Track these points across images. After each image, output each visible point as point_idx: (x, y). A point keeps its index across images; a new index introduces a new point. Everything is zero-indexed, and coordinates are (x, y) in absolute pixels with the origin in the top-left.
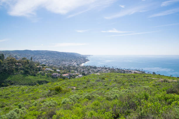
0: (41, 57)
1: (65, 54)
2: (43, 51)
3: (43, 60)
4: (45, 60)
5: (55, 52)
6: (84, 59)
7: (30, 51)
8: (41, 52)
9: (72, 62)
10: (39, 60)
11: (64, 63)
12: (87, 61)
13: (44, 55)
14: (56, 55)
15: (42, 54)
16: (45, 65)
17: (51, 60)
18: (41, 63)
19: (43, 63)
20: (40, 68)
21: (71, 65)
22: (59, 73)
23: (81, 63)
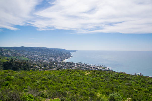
0: (34, 53)
1: (54, 51)
2: (36, 48)
3: (35, 56)
4: (37, 56)
5: (46, 49)
6: (68, 54)
7: (26, 48)
8: (34, 49)
9: (57, 58)
10: (32, 56)
11: (51, 58)
12: (70, 57)
13: (37, 51)
14: (47, 51)
15: (35, 51)
16: (35, 64)
17: (41, 56)
18: (34, 59)
19: (36, 59)
20: (32, 66)
21: (56, 60)
22: (43, 69)
23: (64, 59)
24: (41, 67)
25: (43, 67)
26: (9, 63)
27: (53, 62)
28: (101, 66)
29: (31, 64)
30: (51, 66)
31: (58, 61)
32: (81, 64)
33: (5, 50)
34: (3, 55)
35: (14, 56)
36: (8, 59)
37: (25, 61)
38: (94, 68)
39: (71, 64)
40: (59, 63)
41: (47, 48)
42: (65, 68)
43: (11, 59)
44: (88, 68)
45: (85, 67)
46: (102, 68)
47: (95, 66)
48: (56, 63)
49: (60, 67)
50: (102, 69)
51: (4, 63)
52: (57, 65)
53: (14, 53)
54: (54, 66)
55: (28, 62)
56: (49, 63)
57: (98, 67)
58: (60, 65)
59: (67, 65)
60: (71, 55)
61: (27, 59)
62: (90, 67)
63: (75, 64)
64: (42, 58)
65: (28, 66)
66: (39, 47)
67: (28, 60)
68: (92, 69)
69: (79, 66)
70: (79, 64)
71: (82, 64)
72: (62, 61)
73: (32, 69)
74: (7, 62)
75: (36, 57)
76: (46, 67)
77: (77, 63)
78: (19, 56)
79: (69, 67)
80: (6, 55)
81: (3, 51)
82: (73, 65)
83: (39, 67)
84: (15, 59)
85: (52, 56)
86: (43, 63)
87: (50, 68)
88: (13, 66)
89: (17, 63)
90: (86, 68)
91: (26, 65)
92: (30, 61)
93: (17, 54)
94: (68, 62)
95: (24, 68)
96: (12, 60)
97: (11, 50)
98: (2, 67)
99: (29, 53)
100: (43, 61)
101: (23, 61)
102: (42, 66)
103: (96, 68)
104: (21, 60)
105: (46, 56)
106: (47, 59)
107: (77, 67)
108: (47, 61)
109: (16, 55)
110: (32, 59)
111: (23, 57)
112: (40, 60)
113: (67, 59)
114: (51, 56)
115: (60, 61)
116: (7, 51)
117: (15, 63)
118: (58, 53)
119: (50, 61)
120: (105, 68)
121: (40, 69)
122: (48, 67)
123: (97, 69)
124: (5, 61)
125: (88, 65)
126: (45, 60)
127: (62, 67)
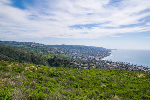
1: (92, 49)
2: (75, 46)
3: (75, 53)
4: (76, 53)
6: (106, 53)
7: (66, 46)
8: (74, 47)
9: (96, 56)
10: (72, 53)
11: (90, 57)
12: (109, 55)
13: (76, 49)
14: (85, 49)
15: (75, 49)
16: (75, 62)
17: (81, 54)
18: (73, 56)
19: (75, 56)
20: (72, 63)
21: (95, 58)
22: (82, 66)
23: (103, 58)
24: (80, 65)
25: (82, 65)
26: (52, 59)
27: (92, 60)
28: (143, 67)
29: (71, 61)
30: (89, 64)
31: (97, 60)
32: (120, 63)
33: (49, 48)
34: (47, 52)
35: (56, 53)
36: (52, 56)
37: (66, 58)
38: (135, 68)
39: (110, 63)
40: (98, 62)
41: (86, 46)
42: (104, 66)
43: (54, 55)
44: (128, 68)
45: (124, 66)
46: (144, 68)
47: (135, 66)
48: (95, 61)
49: (99, 66)
50: (144, 70)
51: (48, 59)
52: (96, 63)
53: (56, 50)
54: (93, 64)
55: (69, 59)
56: (88, 61)
57: (140, 68)
58: (99, 63)
59: (105, 64)
60: (110, 54)
61: (67, 56)
62: (130, 67)
63: (114, 63)
64: (81, 56)
65: (68, 63)
66: (78, 45)
67: (68, 58)
68: (133, 69)
69: (118, 65)
70: (118, 64)
71: (122, 64)
72: (101, 60)
73: (72, 66)
74: (51, 58)
75: (76, 55)
76: (85, 65)
77: (116, 62)
78: (61, 53)
79: (108, 66)
80: (50, 52)
81: (47, 48)
82: (112, 64)
83: (78, 64)
84: (57, 56)
85: (91, 54)
86: (82, 61)
87: (89, 66)
88: (55, 62)
89: (59, 60)
90: (125, 68)
91: (66, 61)
92: (70, 58)
93: (59, 51)
94: (106, 61)
95: (65, 64)
96: (55, 57)
97: (54, 47)
98: (47, 62)
99: (69, 51)
100: (82, 59)
101: (64, 58)
102: (81, 63)
103: (137, 69)
104: (62, 57)
105: (85, 54)
106: (86, 57)
107: (116, 66)
108: (86, 59)
109: (58, 53)
110: (72, 56)
111: (63, 54)
112: (79, 58)
113: (105, 57)
114: (89, 54)
115: (99, 60)
116: (51, 48)
117: (57, 60)
118: (96, 51)
119: (88, 59)
120: (148, 69)
121: (80, 67)
122: (86, 64)
123: (139, 69)
124: (49, 57)
125: (128, 65)
126: (84, 58)
127: (100, 66)
